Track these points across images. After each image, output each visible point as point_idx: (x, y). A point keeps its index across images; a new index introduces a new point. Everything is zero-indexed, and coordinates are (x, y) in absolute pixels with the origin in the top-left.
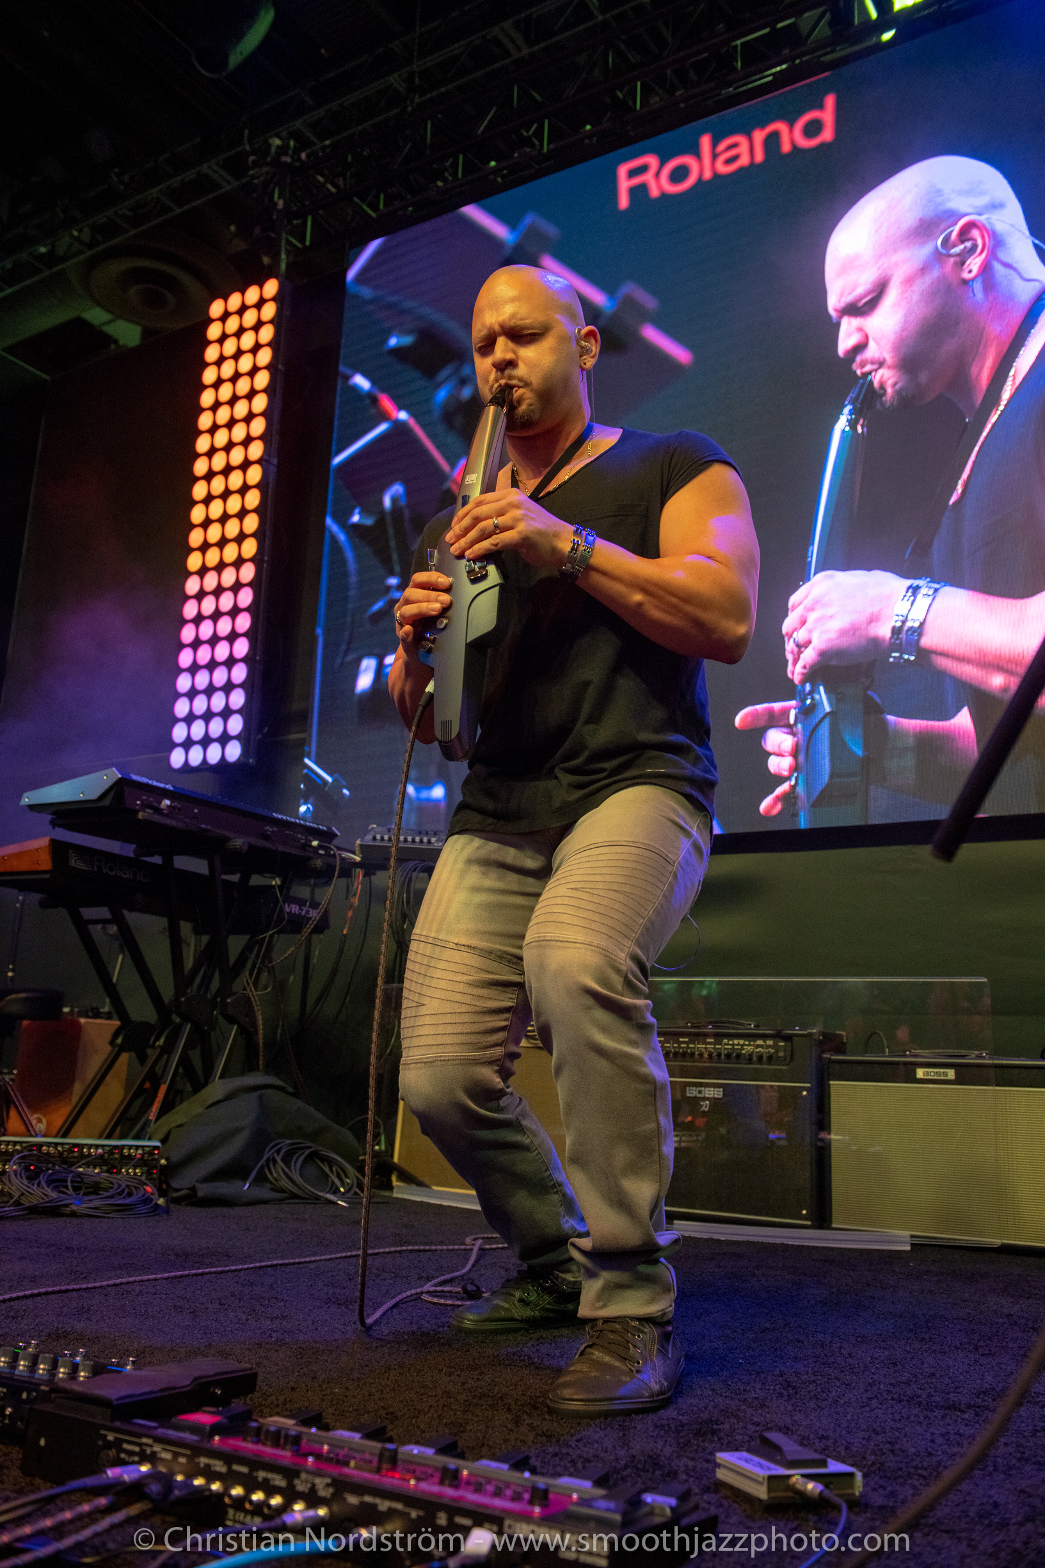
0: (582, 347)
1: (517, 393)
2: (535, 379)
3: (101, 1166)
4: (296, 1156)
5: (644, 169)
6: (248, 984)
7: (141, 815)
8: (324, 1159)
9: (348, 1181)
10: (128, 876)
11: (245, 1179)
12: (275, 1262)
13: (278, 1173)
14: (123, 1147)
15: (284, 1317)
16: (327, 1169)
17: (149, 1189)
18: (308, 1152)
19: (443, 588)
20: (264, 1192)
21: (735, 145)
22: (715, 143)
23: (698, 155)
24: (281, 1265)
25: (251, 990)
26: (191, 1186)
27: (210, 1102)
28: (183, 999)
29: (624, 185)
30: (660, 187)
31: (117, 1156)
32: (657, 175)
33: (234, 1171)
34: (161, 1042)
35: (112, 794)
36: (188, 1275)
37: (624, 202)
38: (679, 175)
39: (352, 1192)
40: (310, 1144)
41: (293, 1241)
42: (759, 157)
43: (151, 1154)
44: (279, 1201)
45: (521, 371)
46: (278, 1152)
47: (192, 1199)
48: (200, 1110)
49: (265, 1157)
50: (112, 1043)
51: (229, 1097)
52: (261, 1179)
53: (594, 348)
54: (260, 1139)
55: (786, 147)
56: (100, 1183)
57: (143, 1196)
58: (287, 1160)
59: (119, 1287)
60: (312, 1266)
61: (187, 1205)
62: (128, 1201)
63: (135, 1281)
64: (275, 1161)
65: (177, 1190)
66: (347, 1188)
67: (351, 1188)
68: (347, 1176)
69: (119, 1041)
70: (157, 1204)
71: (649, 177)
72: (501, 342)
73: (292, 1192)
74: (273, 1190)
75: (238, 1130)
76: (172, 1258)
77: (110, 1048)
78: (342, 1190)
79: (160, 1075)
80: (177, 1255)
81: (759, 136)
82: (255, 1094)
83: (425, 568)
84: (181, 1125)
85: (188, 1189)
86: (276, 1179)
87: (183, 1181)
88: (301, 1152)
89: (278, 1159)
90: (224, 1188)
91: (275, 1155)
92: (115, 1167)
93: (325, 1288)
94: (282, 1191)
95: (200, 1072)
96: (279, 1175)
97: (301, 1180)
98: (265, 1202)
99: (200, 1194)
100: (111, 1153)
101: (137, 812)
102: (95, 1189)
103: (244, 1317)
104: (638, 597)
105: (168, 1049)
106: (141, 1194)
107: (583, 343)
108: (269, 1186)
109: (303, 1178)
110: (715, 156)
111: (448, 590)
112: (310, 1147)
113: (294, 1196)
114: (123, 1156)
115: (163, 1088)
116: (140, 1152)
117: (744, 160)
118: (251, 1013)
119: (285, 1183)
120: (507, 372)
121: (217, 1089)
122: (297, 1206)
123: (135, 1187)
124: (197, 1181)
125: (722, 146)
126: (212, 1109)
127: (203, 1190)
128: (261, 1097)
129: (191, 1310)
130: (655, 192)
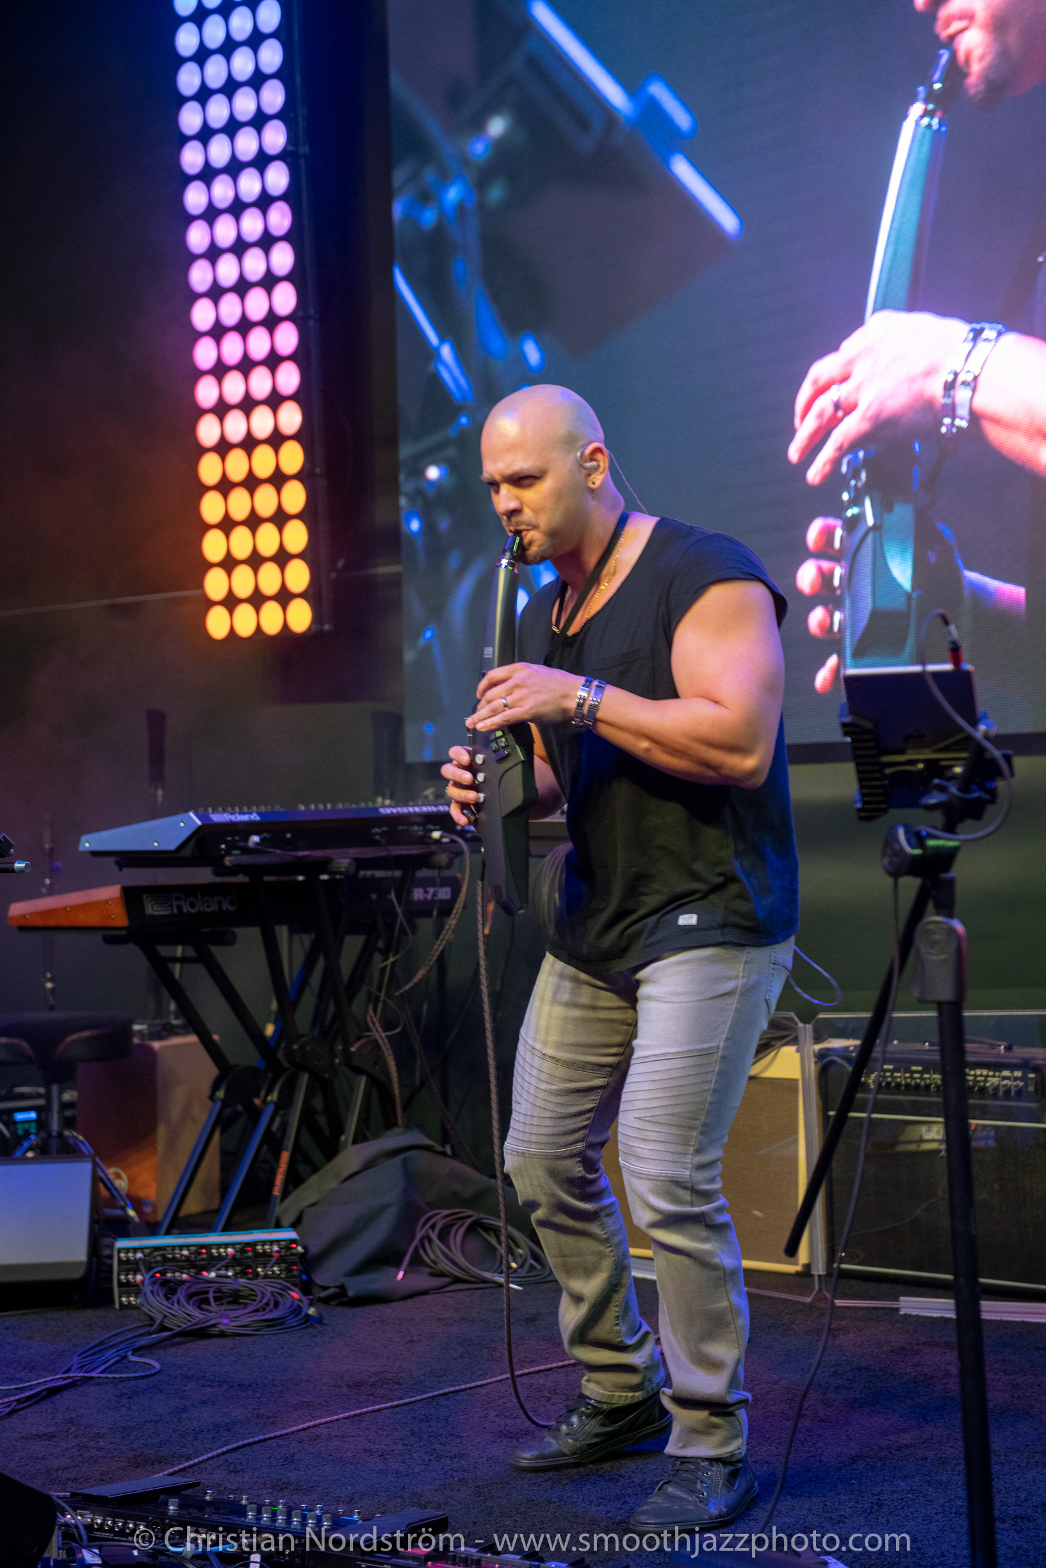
0: (587, 469)
3: (233, 1267)
4: (455, 1229)
6: (374, 1023)
8: (488, 1228)
9: (520, 1251)
10: (212, 909)
11: (397, 1264)
12: (447, 1390)
13: (435, 1252)
14: (255, 1244)
15: (462, 1456)
16: (493, 1241)
17: (295, 1295)
18: (469, 1221)
20: (422, 1281)
24: (453, 1392)
25: (378, 1031)
26: (338, 1284)
27: (345, 1175)
28: (295, 1047)
31: (250, 1254)
33: (385, 1257)
34: (274, 1097)
36: (367, 1413)
39: (526, 1267)
40: (469, 1213)
41: (461, 1357)
43: (288, 1248)
44: (439, 1289)
46: (433, 1227)
47: (340, 1298)
48: (334, 1184)
49: (419, 1236)
50: (212, 1097)
51: (369, 1165)
52: (417, 1262)
54: (410, 1215)
56: (240, 1291)
57: (292, 1306)
58: (444, 1236)
59: (308, 1431)
60: (483, 1391)
61: (338, 1305)
62: (276, 1314)
63: (321, 1424)
64: (430, 1240)
65: (325, 1288)
66: (520, 1261)
67: (525, 1261)
68: (518, 1246)
69: (221, 1094)
70: (307, 1315)
72: (503, 490)
73: (456, 1277)
74: (432, 1275)
75: (383, 1208)
76: (345, 1390)
77: (210, 1103)
78: (514, 1265)
79: (279, 1136)
80: (349, 1387)
82: (398, 1159)
84: (314, 1205)
85: (336, 1287)
86: (433, 1262)
87: (328, 1276)
88: (462, 1222)
89: (434, 1236)
90: (376, 1282)
91: (430, 1232)
92: (249, 1267)
93: (497, 1419)
94: (442, 1275)
95: (327, 1131)
96: (437, 1256)
97: (463, 1260)
98: (424, 1293)
99: (351, 1293)
100: (243, 1251)
101: (223, 857)
102: (235, 1298)
103: (427, 1458)
105: (284, 1104)
106: (288, 1304)
107: (589, 464)
108: (428, 1270)
109: (465, 1257)
112: (470, 1216)
113: (458, 1280)
114: (257, 1254)
115: (285, 1156)
116: (276, 1248)
118: (380, 1059)
119: (445, 1266)
121: (351, 1157)
122: (461, 1295)
123: (280, 1294)
124: (346, 1275)
126: (348, 1182)
127: (354, 1287)
128: (405, 1162)
129: (380, 1453)
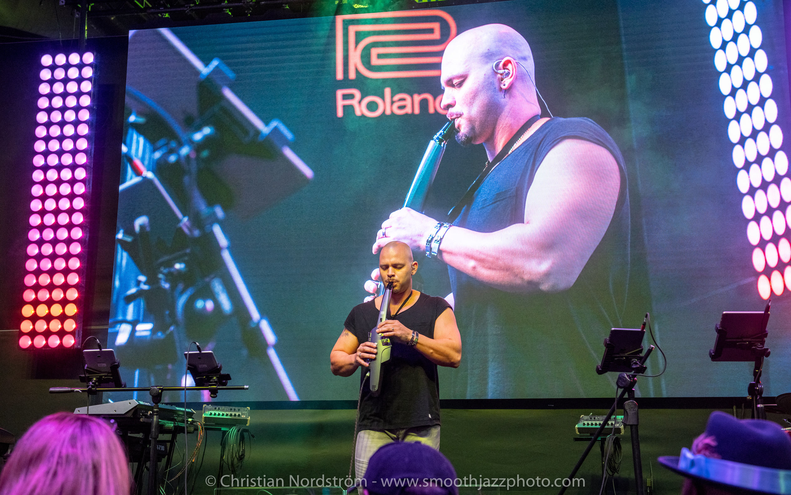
0: (412, 268)
1: (395, 284)
2: (401, 281)
5: (352, 96)
7: (141, 420)
19: (374, 347)
21: (404, 99)
22: (393, 95)
23: (383, 97)
29: (340, 103)
30: (361, 111)
32: (360, 102)
35: (133, 411)
37: (340, 113)
38: (372, 106)
42: (417, 111)
45: (396, 278)
53: (416, 268)
55: (431, 110)
71: (354, 102)
72: (391, 268)
81: (417, 98)
83: (367, 341)
101: (140, 418)
104: (431, 351)
107: (413, 267)
110: (392, 103)
111: (376, 348)
117: (408, 110)
120: (392, 278)
125: (396, 98)
130: (358, 113)
